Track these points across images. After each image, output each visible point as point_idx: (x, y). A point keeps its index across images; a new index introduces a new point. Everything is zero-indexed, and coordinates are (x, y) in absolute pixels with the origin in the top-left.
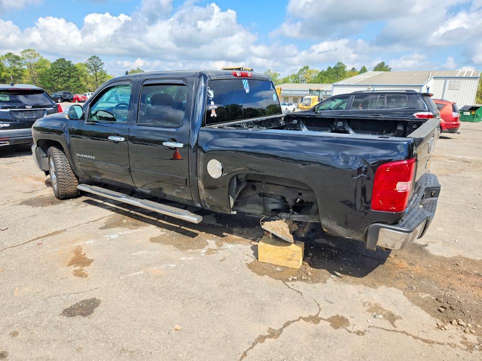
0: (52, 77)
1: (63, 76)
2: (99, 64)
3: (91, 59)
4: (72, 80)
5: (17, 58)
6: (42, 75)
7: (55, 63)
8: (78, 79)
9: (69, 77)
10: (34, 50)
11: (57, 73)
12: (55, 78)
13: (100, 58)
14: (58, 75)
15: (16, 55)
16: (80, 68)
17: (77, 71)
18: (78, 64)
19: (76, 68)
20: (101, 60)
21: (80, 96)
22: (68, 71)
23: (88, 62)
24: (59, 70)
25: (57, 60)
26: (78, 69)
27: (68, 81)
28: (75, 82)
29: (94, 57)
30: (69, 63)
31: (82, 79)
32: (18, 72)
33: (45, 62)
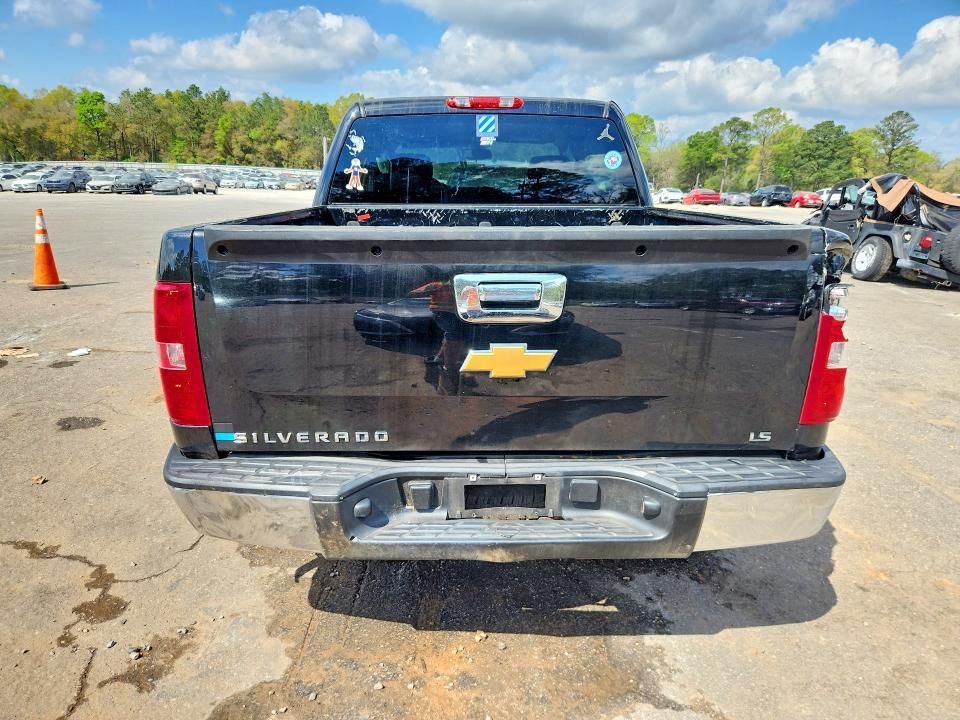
0: (796, 159)
1: (820, 156)
2: (905, 128)
3: (891, 118)
4: (834, 165)
5: (746, 126)
6: (779, 156)
7: (810, 132)
8: (849, 162)
9: (831, 159)
10: (778, 110)
11: (808, 152)
12: (802, 162)
13: (913, 116)
14: (809, 155)
15: (745, 120)
16: (858, 140)
17: (852, 145)
18: (859, 131)
19: (851, 139)
20: (913, 120)
21: (807, 195)
22: (832, 146)
23: (881, 125)
24: (813, 146)
25: (818, 126)
26: (854, 142)
27: (825, 166)
28: (839, 168)
29: (900, 113)
30: (839, 131)
31: (856, 161)
32: (739, 151)
33: (792, 130)
